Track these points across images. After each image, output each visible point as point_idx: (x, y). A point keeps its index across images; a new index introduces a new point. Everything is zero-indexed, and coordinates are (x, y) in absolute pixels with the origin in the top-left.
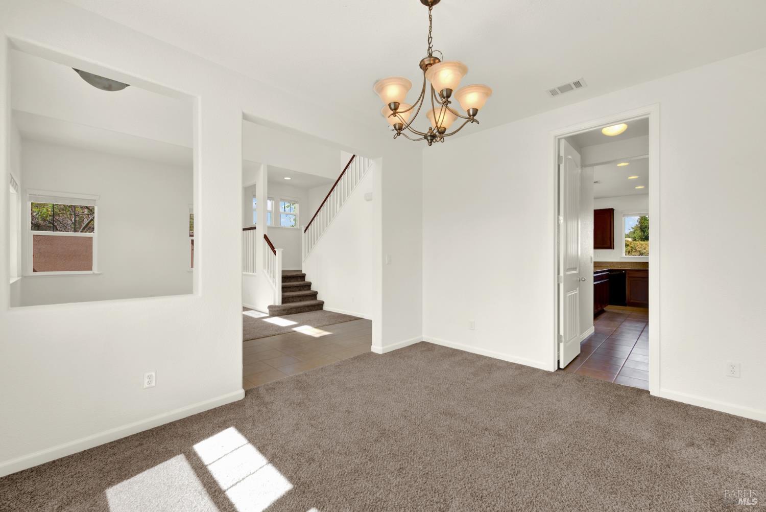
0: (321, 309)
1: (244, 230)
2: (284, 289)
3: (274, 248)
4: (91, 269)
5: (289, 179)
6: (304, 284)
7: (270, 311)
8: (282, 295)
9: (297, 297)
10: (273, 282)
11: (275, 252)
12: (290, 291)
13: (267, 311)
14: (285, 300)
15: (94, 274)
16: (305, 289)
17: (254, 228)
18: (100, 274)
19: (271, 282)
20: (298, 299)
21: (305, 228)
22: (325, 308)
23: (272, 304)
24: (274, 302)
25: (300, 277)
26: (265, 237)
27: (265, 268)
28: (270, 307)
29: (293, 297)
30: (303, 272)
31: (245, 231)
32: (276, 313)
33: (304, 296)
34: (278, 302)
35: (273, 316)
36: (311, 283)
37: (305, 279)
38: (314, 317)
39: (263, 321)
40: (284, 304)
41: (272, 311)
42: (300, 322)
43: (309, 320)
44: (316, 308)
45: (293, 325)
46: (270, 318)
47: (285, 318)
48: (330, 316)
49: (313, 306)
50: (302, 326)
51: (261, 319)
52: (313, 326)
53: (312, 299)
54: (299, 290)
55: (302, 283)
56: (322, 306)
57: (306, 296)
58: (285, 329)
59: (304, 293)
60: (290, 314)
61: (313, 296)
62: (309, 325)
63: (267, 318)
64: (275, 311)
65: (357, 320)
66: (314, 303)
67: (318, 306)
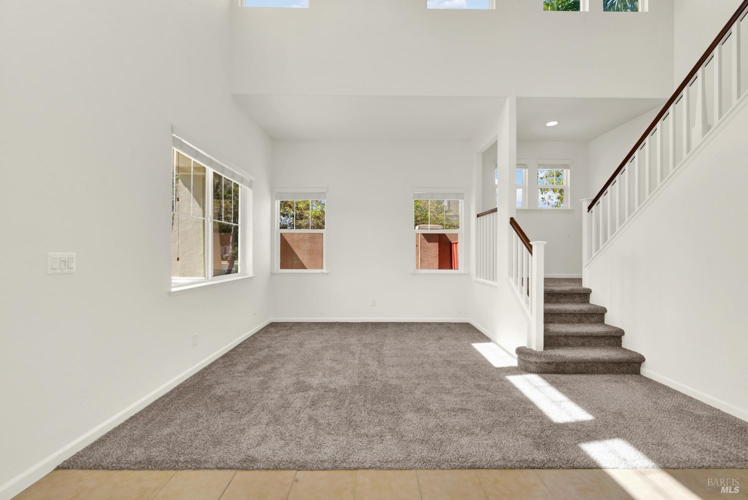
0: (636, 372)
1: (478, 216)
2: (549, 317)
3: (528, 241)
5: (555, 123)
6: (590, 310)
7: (519, 357)
8: (545, 331)
9: (576, 337)
10: (527, 302)
11: (530, 248)
12: (560, 322)
13: (514, 356)
14: (551, 341)
15: (322, 273)
16: (593, 320)
17: (495, 210)
18: (328, 274)
19: (523, 302)
20: (580, 341)
21: (590, 203)
22: (647, 370)
23: (523, 344)
24: (529, 342)
25: (579, 294)
26: (513, 222)
27: (511, 275)
28: (520, 351)
29: (567, 336)
30: (586, 285)
31: (479, 218)
32: (532, 367)
33: (591, 336)
34: (537, 343)
35: (526, 371)
36: (605, 310)
37: (590, 299)
38: (628, 402)
39: (507, 382)
40: (548, 351)
41: (526, 361)
42: (596, 418)
43: (617, 414)
44: (623, 369)
45: (578, 423)
46: (521, 374)
47: (554, 383)
48: (680, 412)
49: (617, 363)
50: (610, 438)
51: (503, 374)
52: (648, 454)
53: (609, 343)
54: (580, 322)
55: (584, 308)
56: (639, 366)
57: (596, 337)
58: (560, 441)
59: (590, 332)
60: (563, 373)
61: (612, 338)
62: (632, 445)
63: (515, 374)
64: (530, 362)
66: (617, 356)
67: (626, 366)
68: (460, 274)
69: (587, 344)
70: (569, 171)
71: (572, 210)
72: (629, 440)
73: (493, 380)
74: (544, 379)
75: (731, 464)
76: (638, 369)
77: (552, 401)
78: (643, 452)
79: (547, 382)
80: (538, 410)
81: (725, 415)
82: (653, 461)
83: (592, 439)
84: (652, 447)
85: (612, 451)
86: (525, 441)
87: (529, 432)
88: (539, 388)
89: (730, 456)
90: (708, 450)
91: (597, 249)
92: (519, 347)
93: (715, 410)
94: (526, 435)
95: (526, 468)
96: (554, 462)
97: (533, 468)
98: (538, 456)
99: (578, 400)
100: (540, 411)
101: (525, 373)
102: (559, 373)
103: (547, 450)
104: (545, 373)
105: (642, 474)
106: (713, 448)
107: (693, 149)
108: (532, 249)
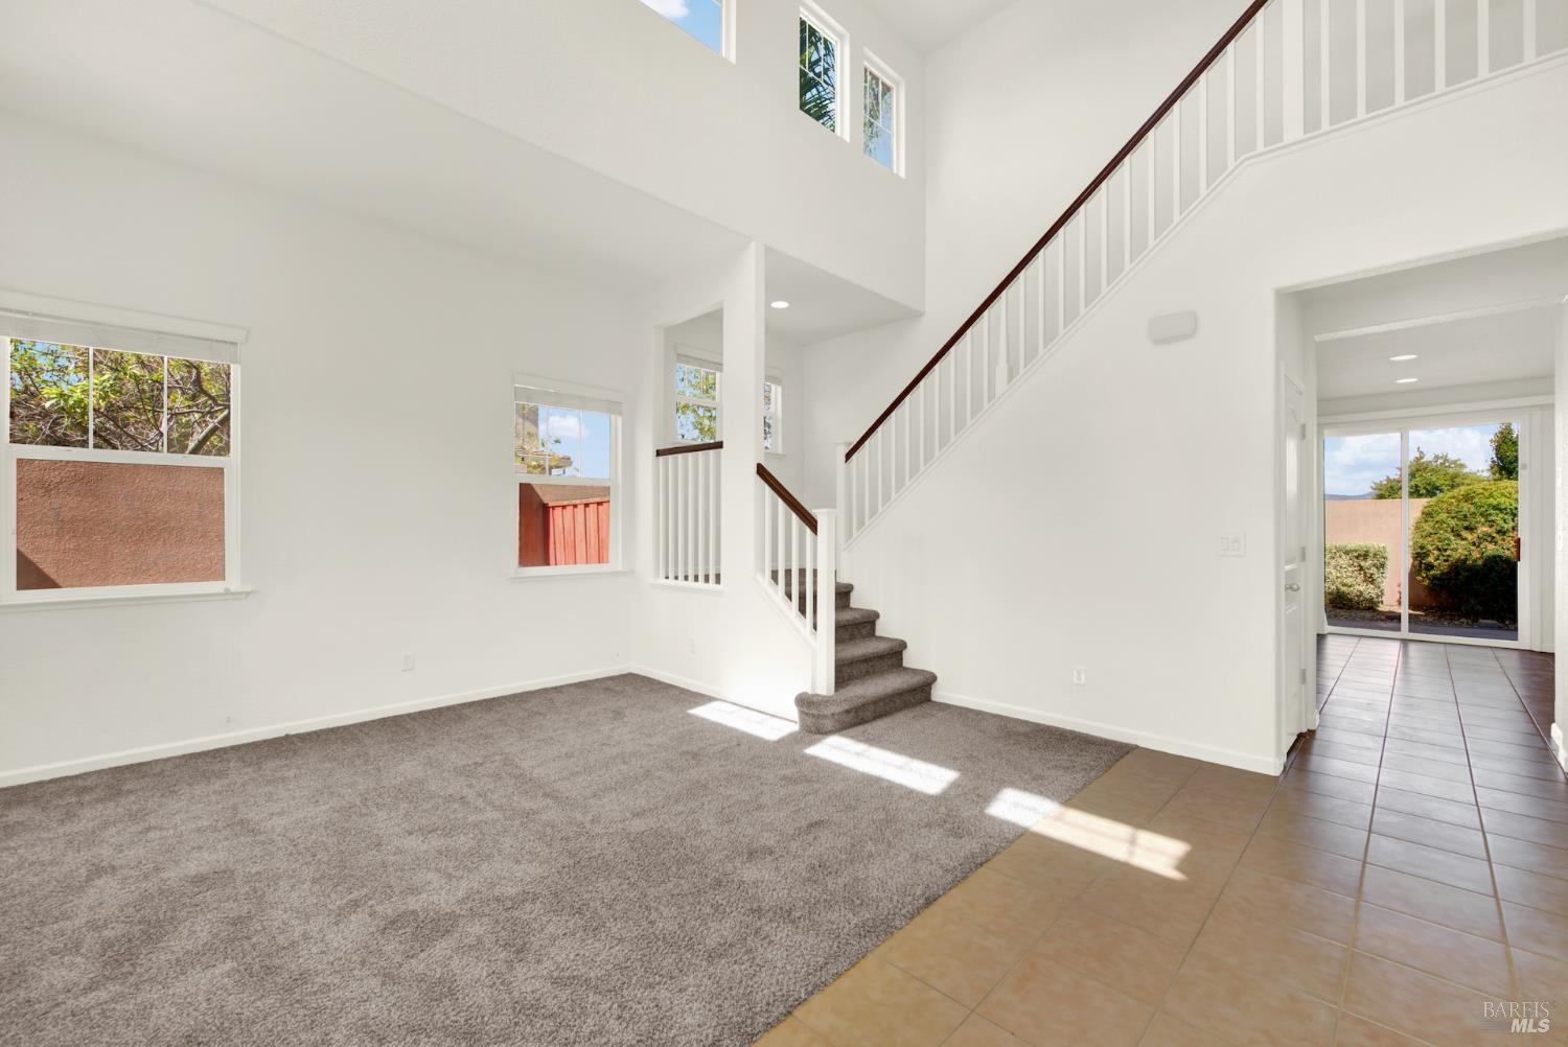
0: (927, 699)
1: (659, 453)
4: (220, 575)
7: (802, 713)
11: (811, 523)
13: (793, 712)
15: (227, 592)
17: (719, 445)
18: (248, 593)
20: (863, 668)
21: (847, 452)
22: (940, 694)
23: (805, 688)
24: (812, 684)
26: (762, 471)
28: (801, 701)
31: (661, 458)
32: (828, 724)
33: (874, 658)
34: (823, 682)
35: (819, 733)
36: (876, 615)
37: (851, 600)
38: (961, 739)
39: (816, 758)
40: (842, 691)
41: (814, 716)
42: (960, 770)
43: (970, 757)
44: (918, 697)
45: (954, 785)
46: (819, 741)
47: (870, 741)
48: (1009, 735)
49: (912, 691)
50: (998, 790)
51: (796, 748)
52: (1041, 793)
53: (892, 665)
54: (852, 638)
55: (857, 615)
56: (931, 688)
57: (881, 657)
58: (965, 815)
59: (875, 651)
60: (863, 722)
61: (894, 655)
62: (1020, 789)
63: (811, 743)
64: (825, 717)
65: (1127, 753)
66: (914, 680)
67: (920, 692)
68: (616, 573)
69: (871, 670)
70: (779, 389)
71: (784, 456)
72: (1013, 785)
73: (795, 762)
74: (852, 737)
75: (1093, 774)
76: (930, 694)
77: (897, 767)
78: (1036, 793)
79: (861, 741)
80: (897, 785)
81: (1038, 725)
82: (1053, 800)
83: (987, 798)
84: (1035, 784)
85: (1016, 805)
86: (937, 834)
87: (926, 820)
88: (862, 755)
89: (1085, 767)
90: (1068, 768)
91: (861, 524)
92: (800, 695)
93: (1027, 722)
94: (929, 825)
95: (976, 868)
96: (991, 845)
97: (981, 865)
98: (970, 846)
99: (918, 754)
100: (901, 786)
101: (820, 736)
102: (859, 724)
103: (969, 833)
104: (844, 729)
105: (1058, 818)
106: (1069, 764)
107: (997, 397)
108: (816, 522)
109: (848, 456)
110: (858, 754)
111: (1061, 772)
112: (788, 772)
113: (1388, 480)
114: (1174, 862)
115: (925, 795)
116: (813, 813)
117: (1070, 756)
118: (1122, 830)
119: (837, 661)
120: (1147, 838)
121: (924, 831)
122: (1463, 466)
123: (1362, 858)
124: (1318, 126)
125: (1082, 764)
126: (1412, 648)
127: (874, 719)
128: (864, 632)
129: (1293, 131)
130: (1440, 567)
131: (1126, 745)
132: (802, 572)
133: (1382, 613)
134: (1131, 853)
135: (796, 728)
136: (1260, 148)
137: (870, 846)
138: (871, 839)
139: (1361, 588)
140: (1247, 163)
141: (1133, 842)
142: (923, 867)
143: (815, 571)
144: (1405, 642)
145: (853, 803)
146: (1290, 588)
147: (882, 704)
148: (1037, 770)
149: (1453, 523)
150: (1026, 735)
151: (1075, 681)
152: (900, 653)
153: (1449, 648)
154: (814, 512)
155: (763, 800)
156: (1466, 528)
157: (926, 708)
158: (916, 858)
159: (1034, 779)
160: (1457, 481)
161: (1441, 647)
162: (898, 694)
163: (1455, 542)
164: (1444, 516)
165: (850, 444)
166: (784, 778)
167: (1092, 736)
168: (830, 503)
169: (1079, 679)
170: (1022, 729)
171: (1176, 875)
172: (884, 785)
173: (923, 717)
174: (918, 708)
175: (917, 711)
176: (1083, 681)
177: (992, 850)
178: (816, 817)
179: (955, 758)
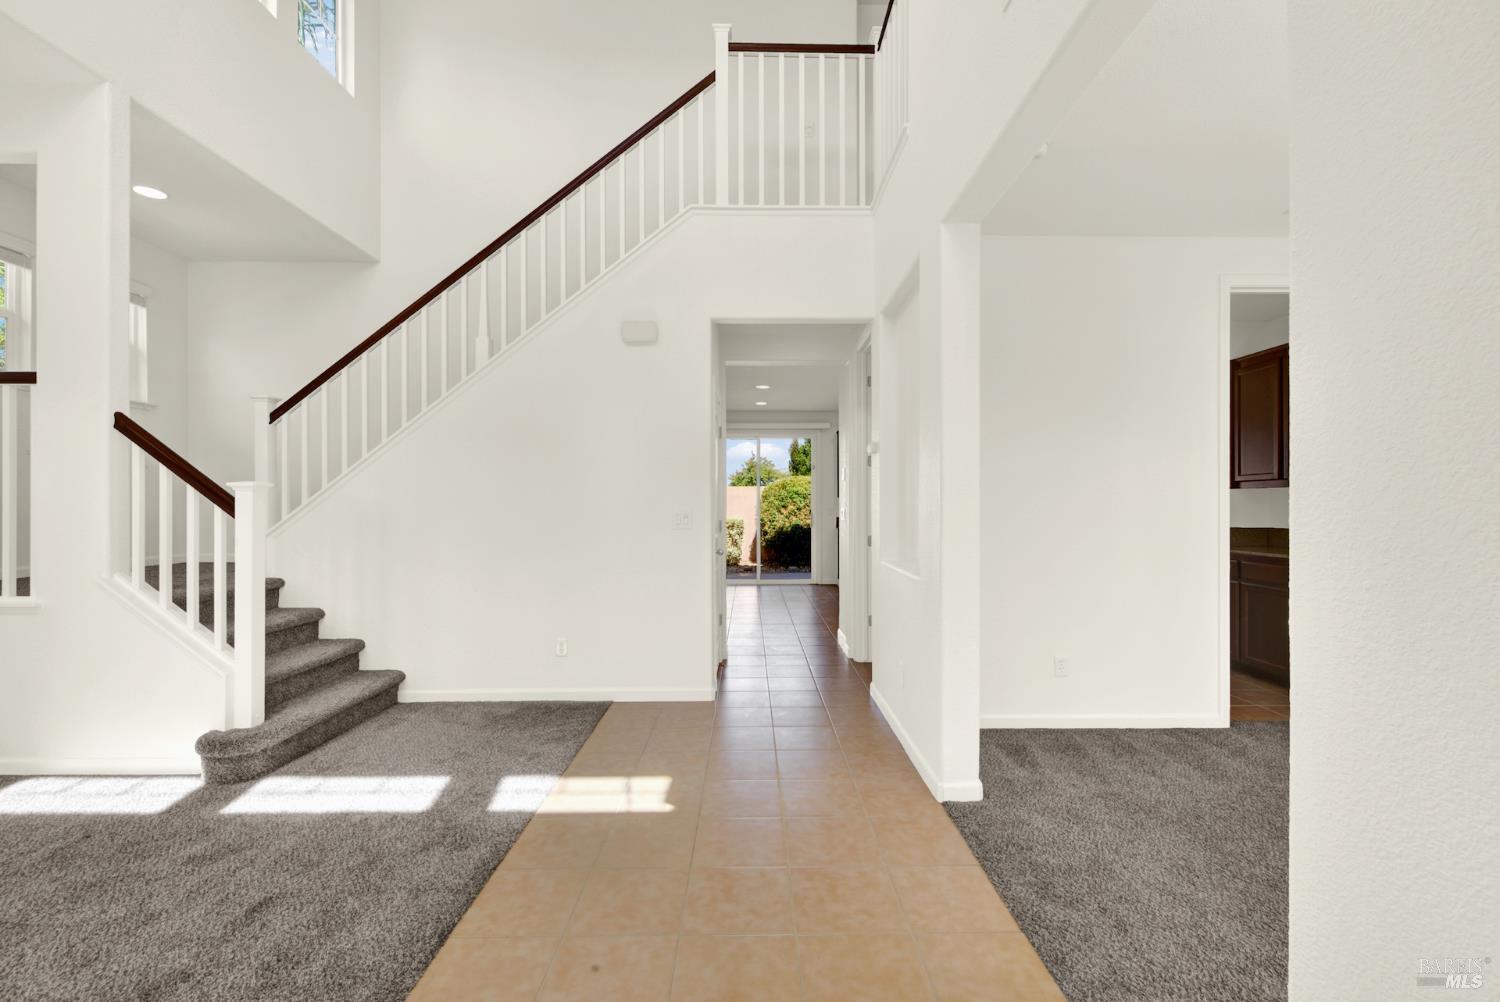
0: (394, 702)
5: (157, 195)
6: (302, 617)
7: (207, 761)
9: (302, 673)
11: (226, 502)
13: (195, 762)
17: (28, 378)
19: (185, 626)
20: (304, 682)
21: (276, 407)
22: (407, 694)
23: (214, 724)
24: (229, 716)
28: (207, 745)
32: (258, 765)
33: (322, 666)
34: (244, 708)
35: (242, 781)
36: (319, 614)
37: (286, 598)
38: (443, 738)
39: (240, 816)
40: (276, 718)
41: (231, 759)
42: (450, 773)
43: (459, 755)
44: (382, 703)
45: (447, 792)
46: (243, 791)
47: (322, 771)
48: (496, 720)
49: (375, 697)
50: (496, 783)
51: (205, 812)
52: (540, 772)
53: (344, 671)
54: (284, 647)
55: (292, 617)
56: (397, 690)
57: (329, 664)
58: (466, 820)
59: (323, 657)
60: (310, 749)
61: (348, 659)
62: (518, 774)
63: (228, 799)
64: (252, 756)
65: (607, 709)
66: (377, 685)
67: (385, 697)
70: (144, 312)
71: (153, 407)
72: (511, 772)
73: (206, 832)
74: (296, 773)
75: (582, 739)
76: (396, 696)
77: (369, 792)
78: (536, 773)
79: (310, 774)
80: (373, 814)
81: (522, 703)
82: (552, 775)
83: (487, 794)
84: (534, 765)
85: (518, 792)
86: (438, 853)
87: (420, 844)
88: (315, 791)
89: (574, 733)
90: (559, 738)
91: (295, 502)
92: (205, 737)
93: (510, 704)
94: (426, 848)
95: (490, 875)
96: (500, 843)
97: (495, 869)
98: (479, 852)
99: (394, 769)
100: (380, 814)
101: (243, 785)
102: (304, 753)
103: (475, 839)
104: (282, 765)
105: (562, 791)
106: (560, 734)
107: (478, 370)
108: (233, 499)
109: (275, 416)
110: (310, 792)
111: (554, 745)
112: (196, 849)
113: (738, 473)
114: (662, 796)
115: (412, 815)
116: (252, 892)
117: (558, 726)
118: (616, 783)
119: (268, 679)
120: (639, 783)
121: (420, 857)
122: (773, 465)
123: (772, 747)
124: (736, 202)
125: (571, 731)
126: (763, 589)
127: (326, 741)
128: (302, 637)
129: (722, 200)
130: (771, 533)
131: (604, 703)
132: (206, 569)
133: (741, 567)
134: (630, 802)
135: (199, 783)
136: (701, 203)
137: (352, 903)
138: (351, 894)
139: (731, 550)
140: (693, 211)
141: (628, 791)
142: (428, 900)
143: (231, 567)
144: (759, 586)
145: (315, 858)
146: (718, 553)
147: (335, 721)
148: (531, 749)
149: (777, 503)
150: (512, 716)
151: (558, 652)
152: (356, 655)
153: (783, 588)
154: (229, 486)
155: (155, 905)
156: (783, 507)
157: (393, 713)
158: (416, 893)
159: (530, 759)
160: (771, 475)
161: (777, 588)
162: (358, 705)
163: (779, 517)
164: (772, 499)
165: (277, 401)
166: (191, 859)
167: (574, 702)
168: (249, 476)
169: (562, 650)
170: (509, 711)
171: (668, 808)
172: (356, 820)
173: (392, 724)
174: (383, 716)
175: (384, 718)
176: (565, 653)
177: (502, 848)
178: (258, 896)
179: (441, 762)
